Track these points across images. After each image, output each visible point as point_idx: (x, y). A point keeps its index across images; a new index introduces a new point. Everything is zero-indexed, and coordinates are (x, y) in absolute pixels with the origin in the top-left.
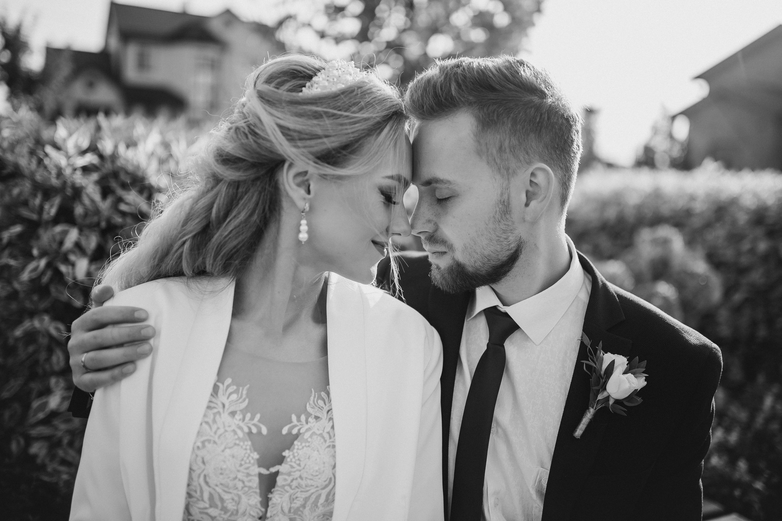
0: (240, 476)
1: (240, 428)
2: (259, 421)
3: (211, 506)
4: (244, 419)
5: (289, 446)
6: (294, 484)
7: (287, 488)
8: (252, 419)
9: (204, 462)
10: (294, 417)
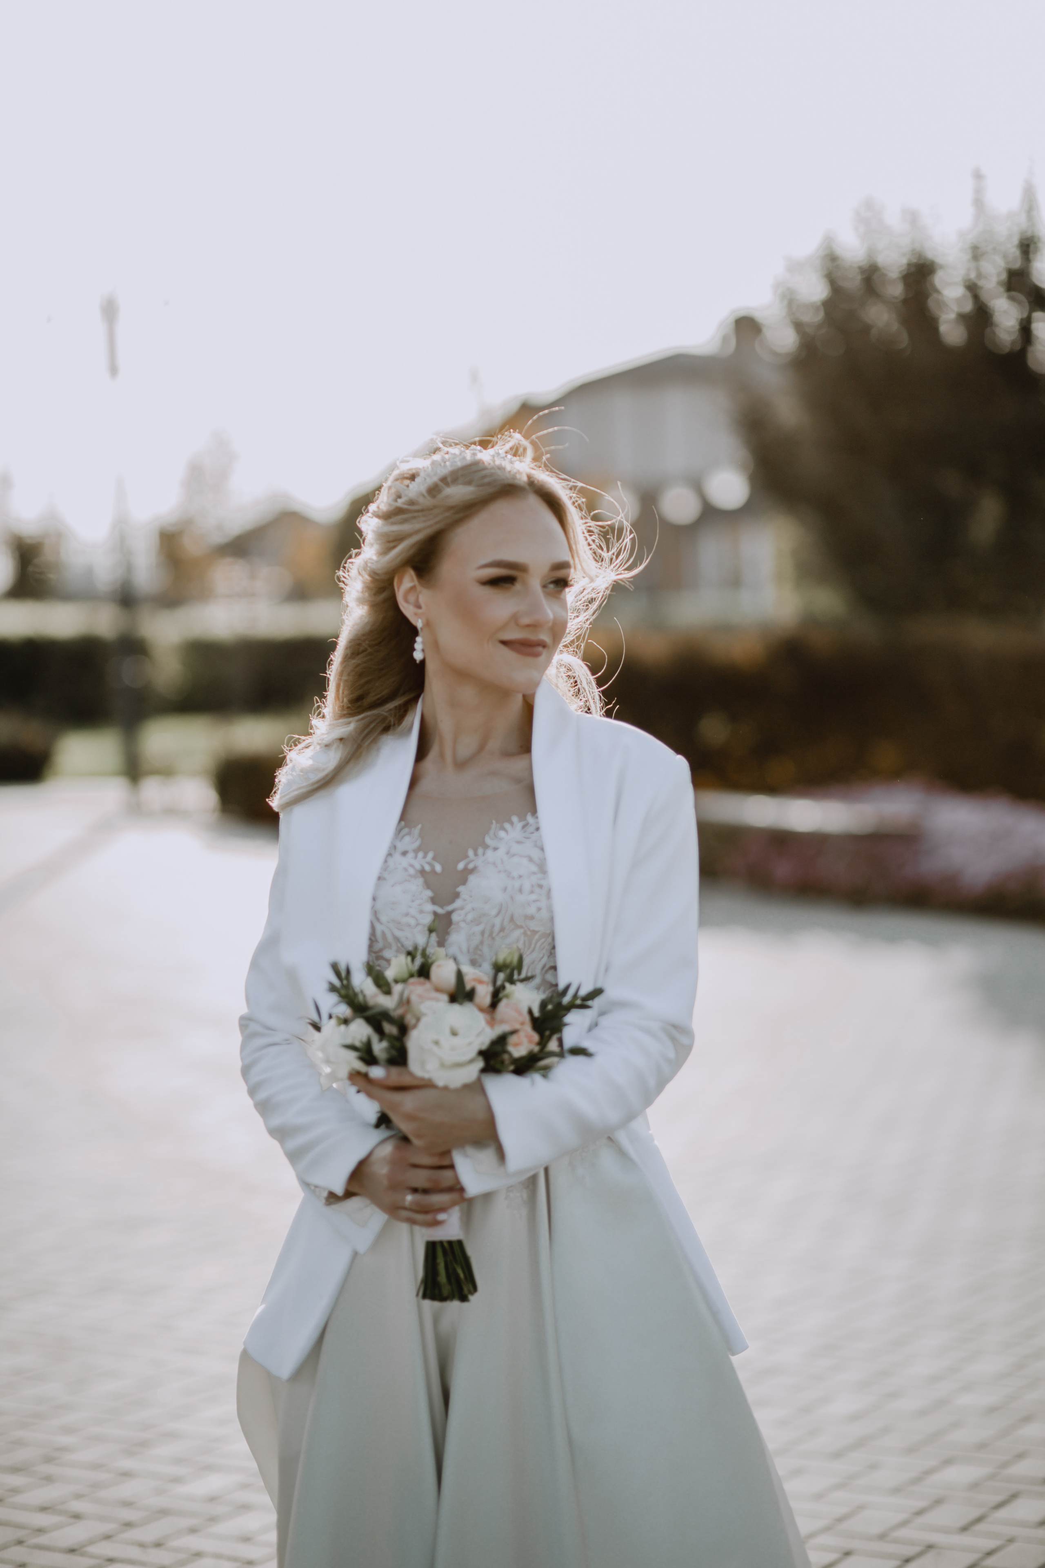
0: (411, 911)
1: (412, 866)
3: (385, 947)
4: (416, 857)
5: (464, 882)
7: (462, 924)
8: (425, 857)
10: (471, 853)
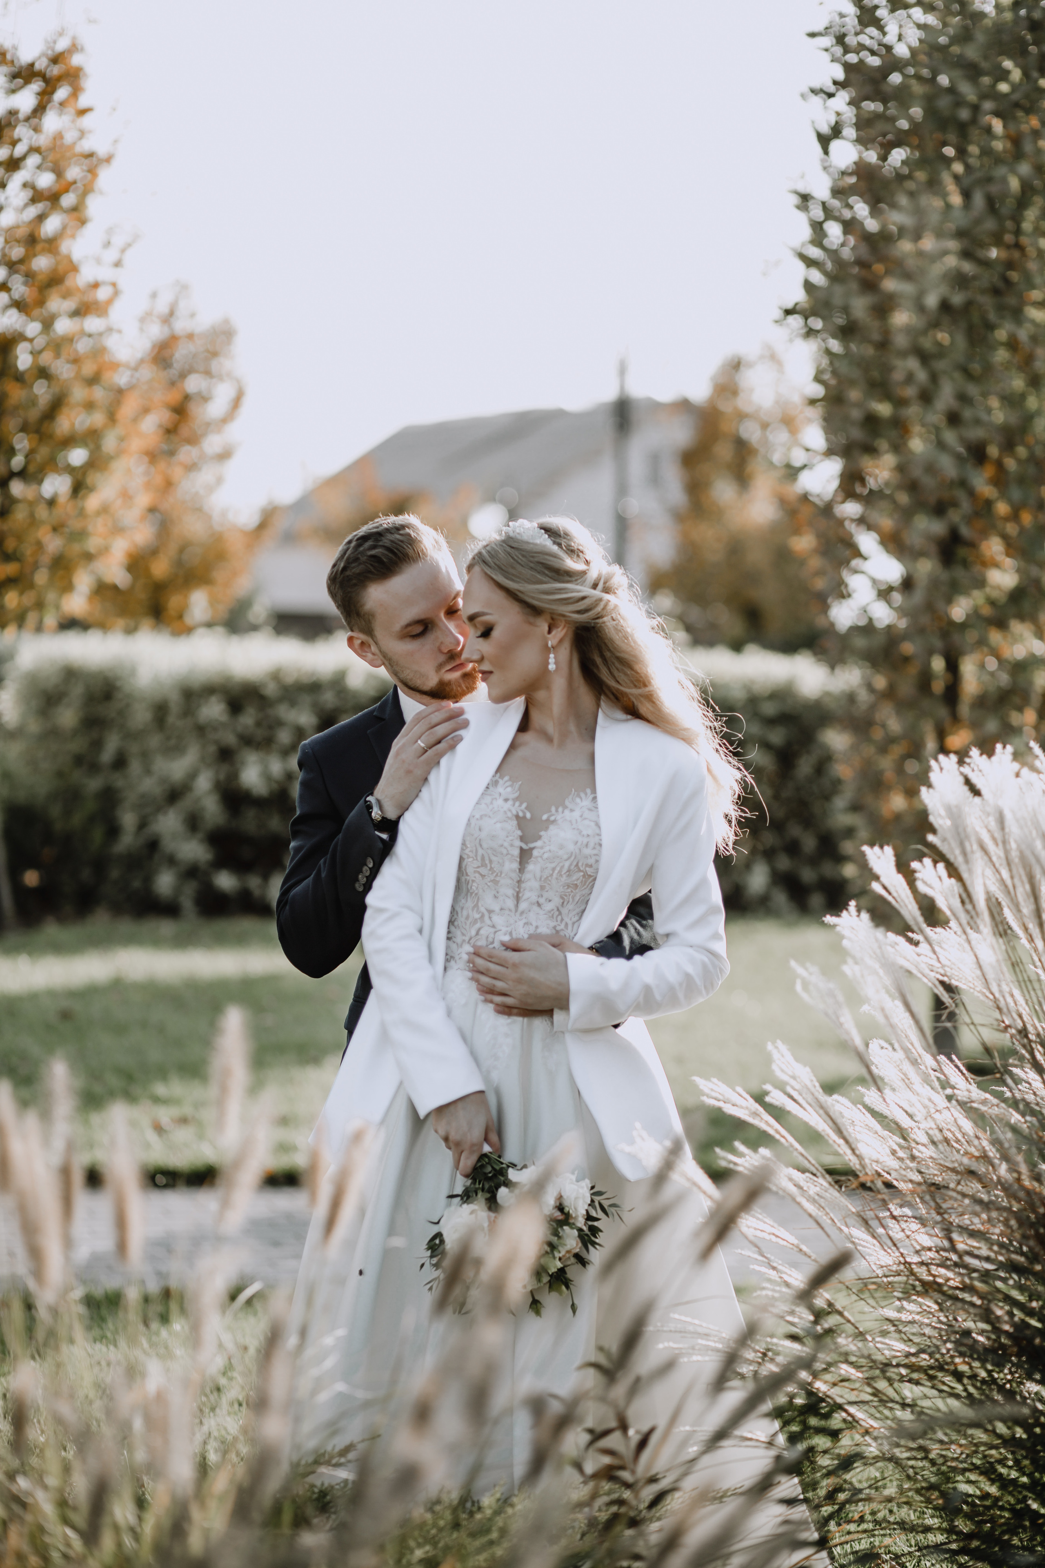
1: (510, 810)
3: (482, 866)
4: (514, 805)
6: (546, 856)
7: (540, 859)
8: (520, 806)
9: (480, 830)
10: (553, 809)
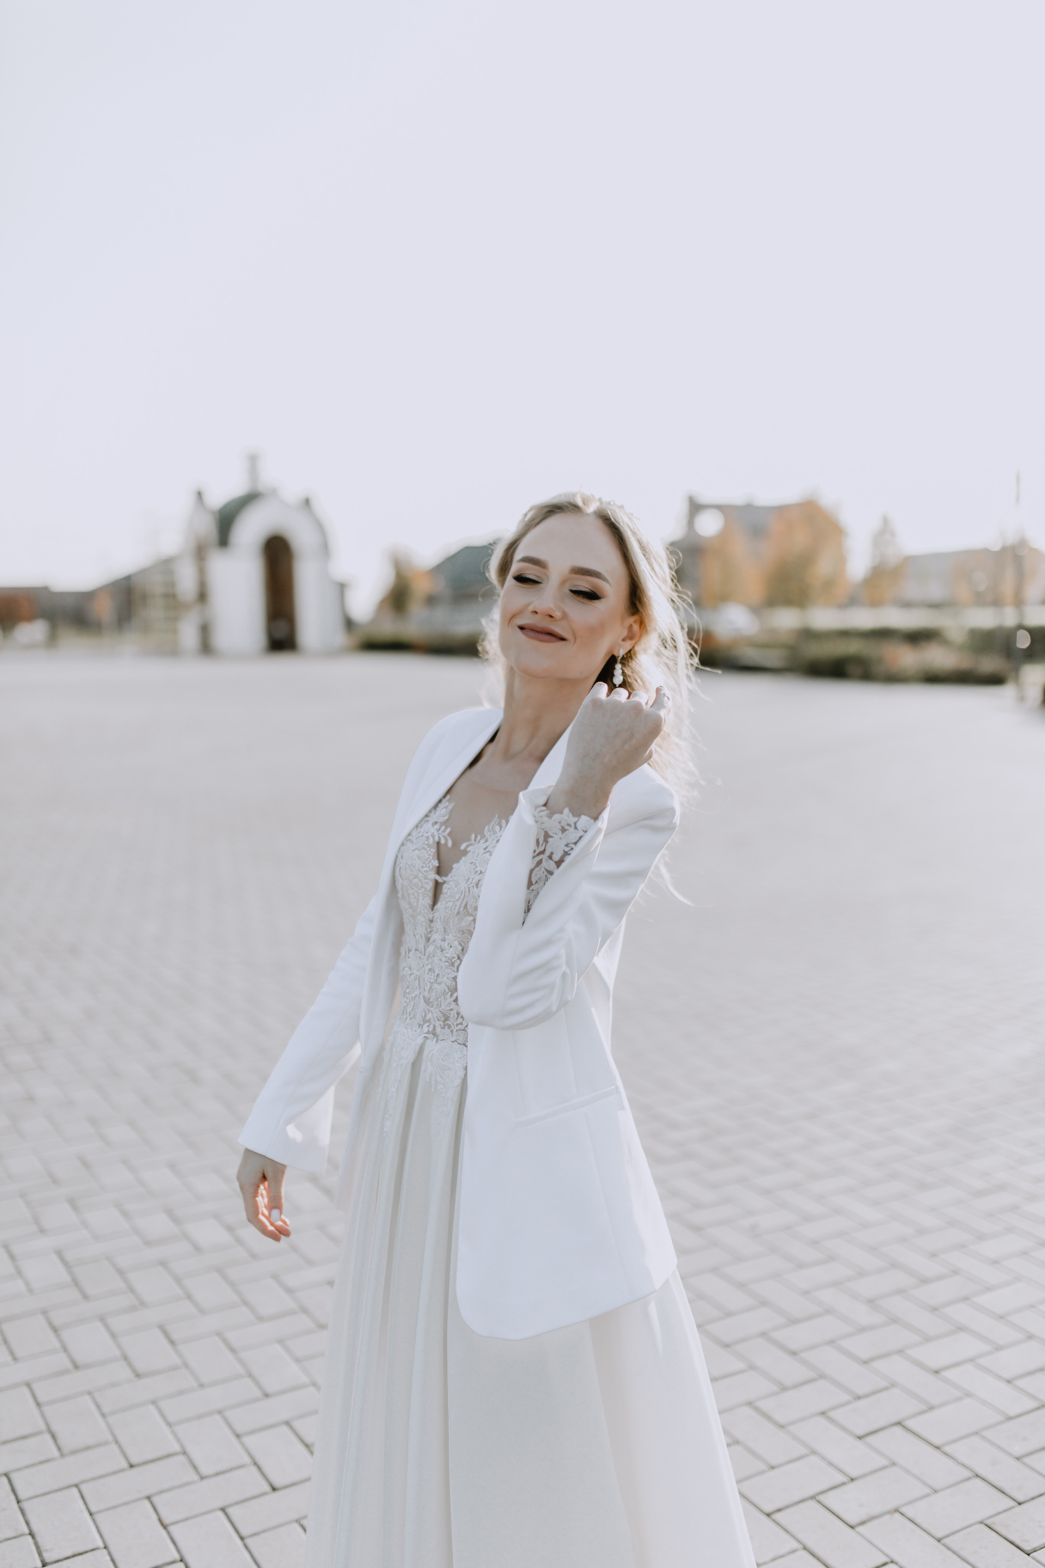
0: (420, 875)
2: (449, 834)
4: (440, 829)
10: (473, 837)
